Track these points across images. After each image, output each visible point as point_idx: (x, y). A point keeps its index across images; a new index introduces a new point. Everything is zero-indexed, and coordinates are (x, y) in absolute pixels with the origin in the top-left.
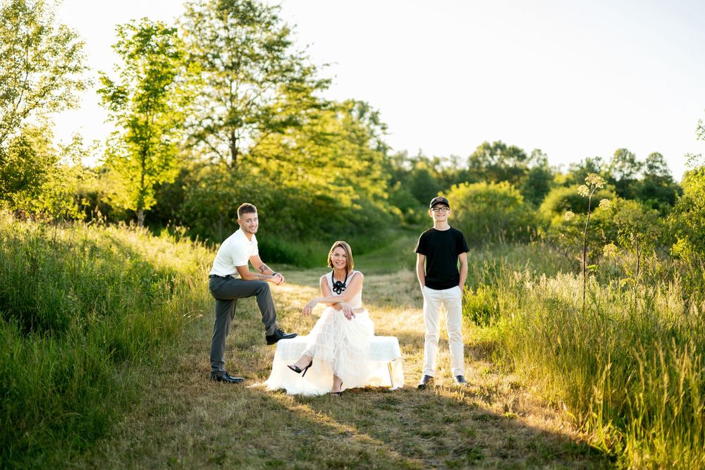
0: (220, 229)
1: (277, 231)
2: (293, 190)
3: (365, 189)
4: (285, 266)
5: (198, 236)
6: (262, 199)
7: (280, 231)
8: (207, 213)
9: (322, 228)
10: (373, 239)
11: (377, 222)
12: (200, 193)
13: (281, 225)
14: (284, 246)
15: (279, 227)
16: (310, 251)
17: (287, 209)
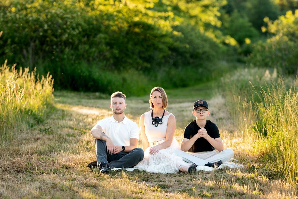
0: (30, 56)
1: (91, 59)
2: (110, 17)
3: (195, 17)
4: (97, 94)
5: (6, 61)
6: (74, 25)
7: (94, 59)
8: (16, 39)
9: (141, 58)
10: (200, 70)
11: (204, 53)
12: (10, 18)
13: (95, 52)
14: (97, 74)
15: (92, 55)
16: (124, 80)
17: (102, 35)
